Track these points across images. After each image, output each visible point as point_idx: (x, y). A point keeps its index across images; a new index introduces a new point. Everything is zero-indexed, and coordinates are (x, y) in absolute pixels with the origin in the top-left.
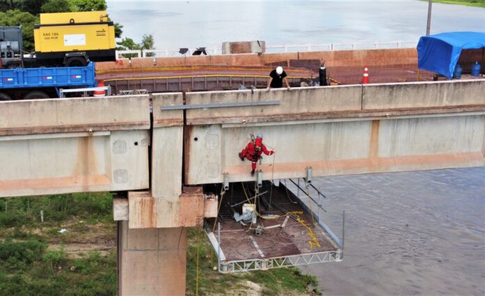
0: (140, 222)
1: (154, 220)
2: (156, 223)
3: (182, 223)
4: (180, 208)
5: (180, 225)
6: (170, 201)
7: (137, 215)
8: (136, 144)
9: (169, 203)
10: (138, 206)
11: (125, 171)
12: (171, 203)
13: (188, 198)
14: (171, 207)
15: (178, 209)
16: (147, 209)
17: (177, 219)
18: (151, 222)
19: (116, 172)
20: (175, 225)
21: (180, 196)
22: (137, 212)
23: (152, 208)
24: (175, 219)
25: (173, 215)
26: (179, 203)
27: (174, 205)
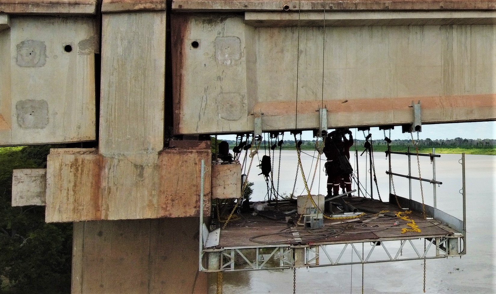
0: (71, 207)
1: (102, 203)
2: (107, 209)
3: (165, 209)
4: (161, 178)
5: (161, 214)
6: (139, 162)
7: (64, 193)
8: (68, 49)
9: (136, 166)
10: (68, 174)
11: (43, 104)
12: (142, 167)
13: (177, 157)
14: (141, 175)
15: (156, 180)
16: (87, 180)
17: (155, 201)
18: (97, 208)
19: (21, 106)
20: (149, 214)
21: (160, 153)
22: (65, 185)
23: (98, 178)
24: (150, 201)
25: (146, 193)
26: (157, 167)
27: (148, 172)
